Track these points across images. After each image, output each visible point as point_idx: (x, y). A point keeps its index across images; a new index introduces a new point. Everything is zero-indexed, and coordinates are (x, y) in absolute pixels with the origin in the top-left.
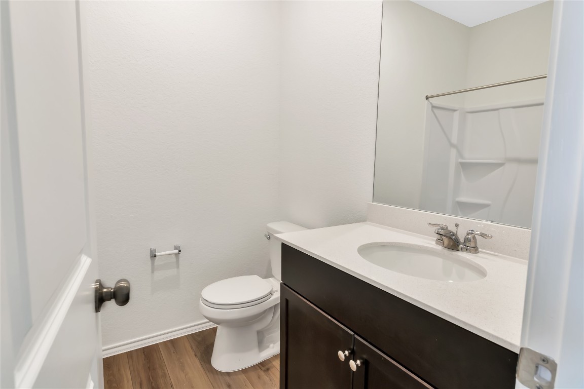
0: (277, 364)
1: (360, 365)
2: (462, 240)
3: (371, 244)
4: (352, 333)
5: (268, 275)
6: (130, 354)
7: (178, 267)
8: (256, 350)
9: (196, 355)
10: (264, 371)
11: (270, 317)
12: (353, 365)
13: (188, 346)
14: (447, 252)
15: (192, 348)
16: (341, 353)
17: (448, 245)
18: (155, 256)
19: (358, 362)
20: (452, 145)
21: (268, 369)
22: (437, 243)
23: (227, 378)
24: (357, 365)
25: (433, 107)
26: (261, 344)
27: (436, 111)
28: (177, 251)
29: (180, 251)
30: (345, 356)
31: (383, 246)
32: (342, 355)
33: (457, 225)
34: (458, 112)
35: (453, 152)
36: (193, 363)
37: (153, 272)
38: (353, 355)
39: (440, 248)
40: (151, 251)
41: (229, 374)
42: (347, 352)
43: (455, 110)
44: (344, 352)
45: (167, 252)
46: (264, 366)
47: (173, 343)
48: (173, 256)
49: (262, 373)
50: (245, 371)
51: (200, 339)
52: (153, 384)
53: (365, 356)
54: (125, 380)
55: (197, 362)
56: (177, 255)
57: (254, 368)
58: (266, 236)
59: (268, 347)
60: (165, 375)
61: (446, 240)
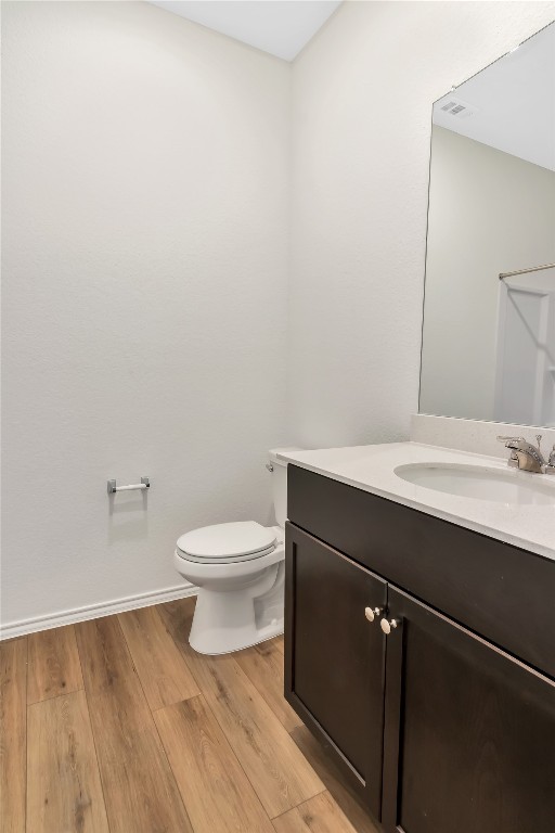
0: (281, 646)
1: (395, 625)
2: (547, 460)
3: (414, 465)
4: (385, 582)
5: (270, 522)
6: (78, 627)
7: (145, 508)
8: (252, 626)
9: (168, 631)
10: (263, 655)
11: (271, 580)
12: (386, 625)
13: (157, 619)
14: (524, 475)
15: (163, 622)
16: (368, 611)
17: (527, 465)
18: (115, 491)
19: (394, 622)
20: (539, 346)
21: (268, 653)
22: (509, 465)
23: (211, 663)
24: (392, 627)
25: (510, 290)
26: (259, 619)
27: (514, 296)
28: (144, 485)
29: (148, 486)
30: (375, 614)
31: (433, 468)
32: (370, 613)
33: (539, 438)
34: (548, 297)
35: (541, 355)
36: (164, 642)
37: (111, 514)
38: (386, 613)
39: (514, 470)
40: (109, 485)
41: (213, 658)
42: (377, 610)
43: (543, 296)
44: (373, 609)
45: (131, 486)
46: (262, 648)
47: (138, 615)
48: (139, 492)
49: (260, 658)
50: (236, 654)
51: (174, 610)
52: (109, 667)
53: (403, 615)
54: (71, 659)
55: (170, 642)
56: (143, 490)
57: (249, 650)
58: (267, 466)
59: (269, 623)
60: (125, 656)
61: (523, 459)
